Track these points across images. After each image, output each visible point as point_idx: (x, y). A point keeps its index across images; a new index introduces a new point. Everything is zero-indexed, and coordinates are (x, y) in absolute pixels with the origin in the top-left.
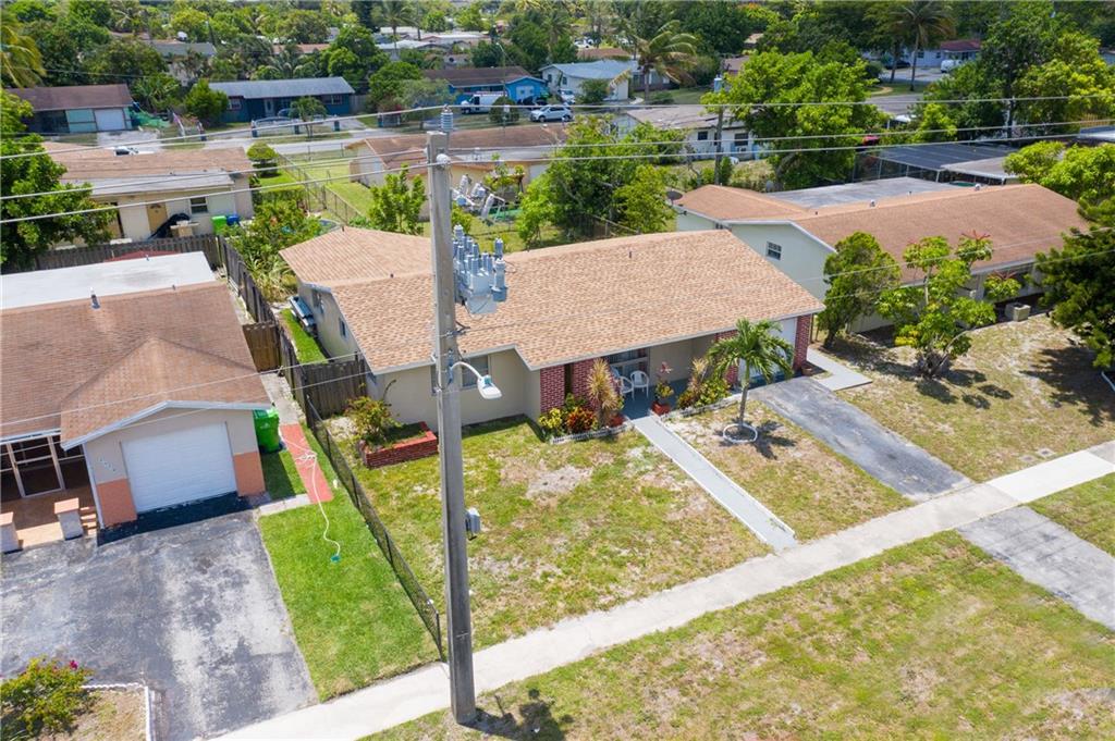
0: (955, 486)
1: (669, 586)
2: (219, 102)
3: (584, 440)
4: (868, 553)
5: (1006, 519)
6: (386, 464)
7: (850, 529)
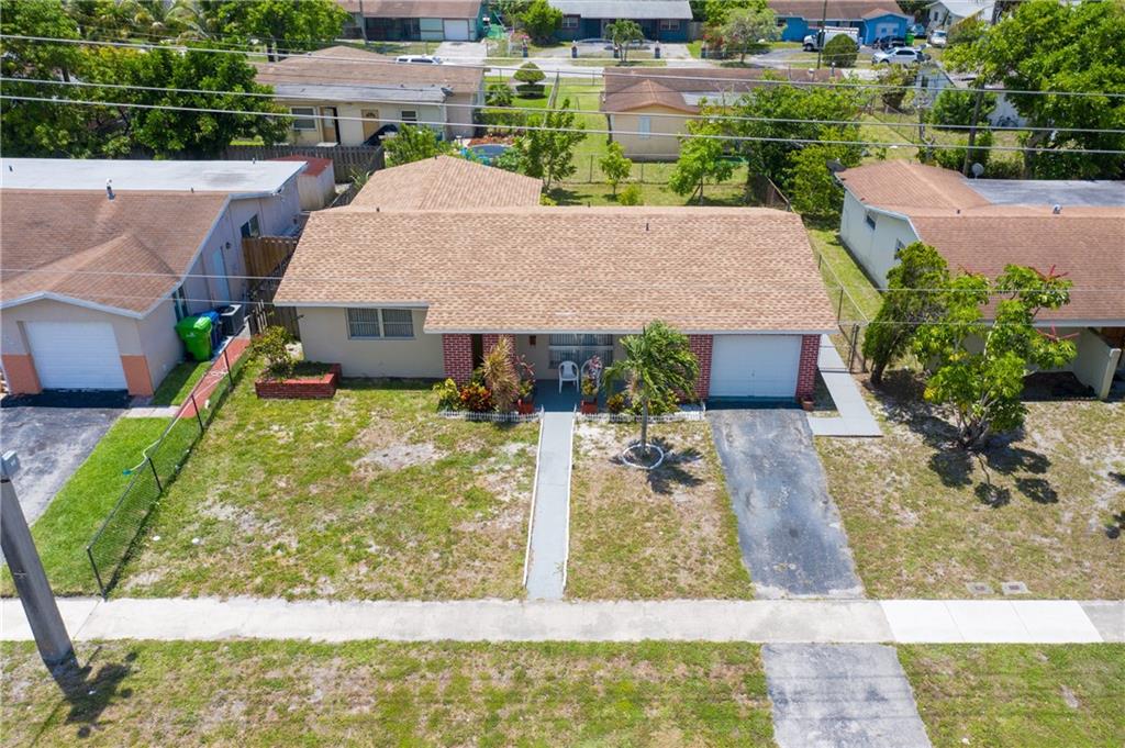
0: (834, 592)
1: (375, 598)
2: (553, 20)
3: (476, 421)
4: (622, 635)
5: (848, 654)
6: (275, 396)
7: (641, 602)
